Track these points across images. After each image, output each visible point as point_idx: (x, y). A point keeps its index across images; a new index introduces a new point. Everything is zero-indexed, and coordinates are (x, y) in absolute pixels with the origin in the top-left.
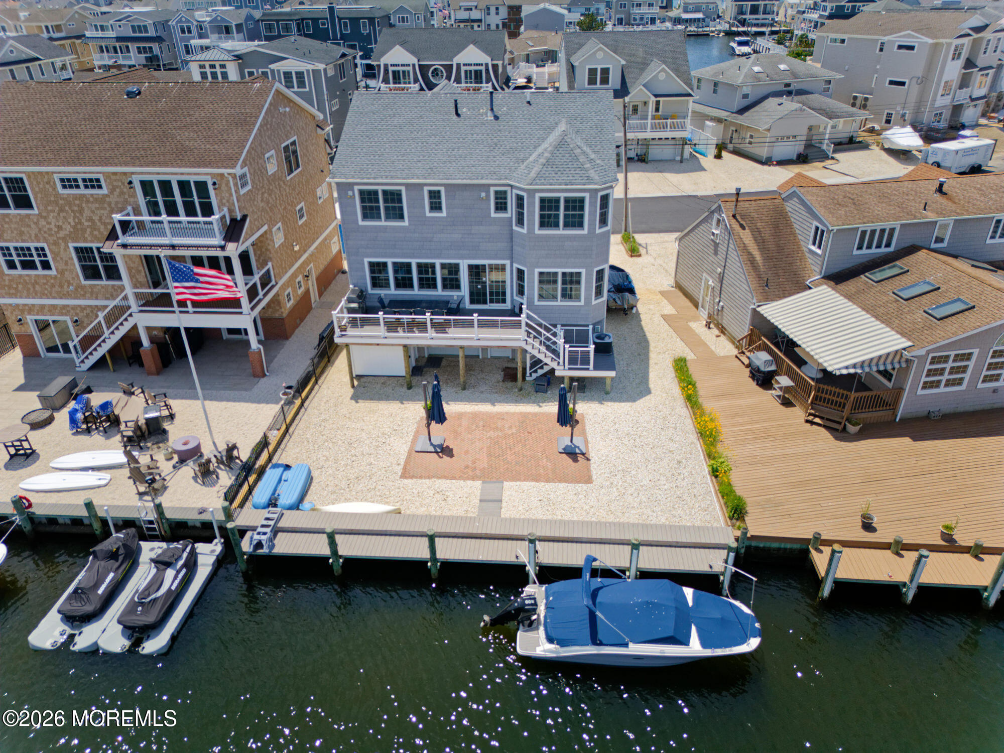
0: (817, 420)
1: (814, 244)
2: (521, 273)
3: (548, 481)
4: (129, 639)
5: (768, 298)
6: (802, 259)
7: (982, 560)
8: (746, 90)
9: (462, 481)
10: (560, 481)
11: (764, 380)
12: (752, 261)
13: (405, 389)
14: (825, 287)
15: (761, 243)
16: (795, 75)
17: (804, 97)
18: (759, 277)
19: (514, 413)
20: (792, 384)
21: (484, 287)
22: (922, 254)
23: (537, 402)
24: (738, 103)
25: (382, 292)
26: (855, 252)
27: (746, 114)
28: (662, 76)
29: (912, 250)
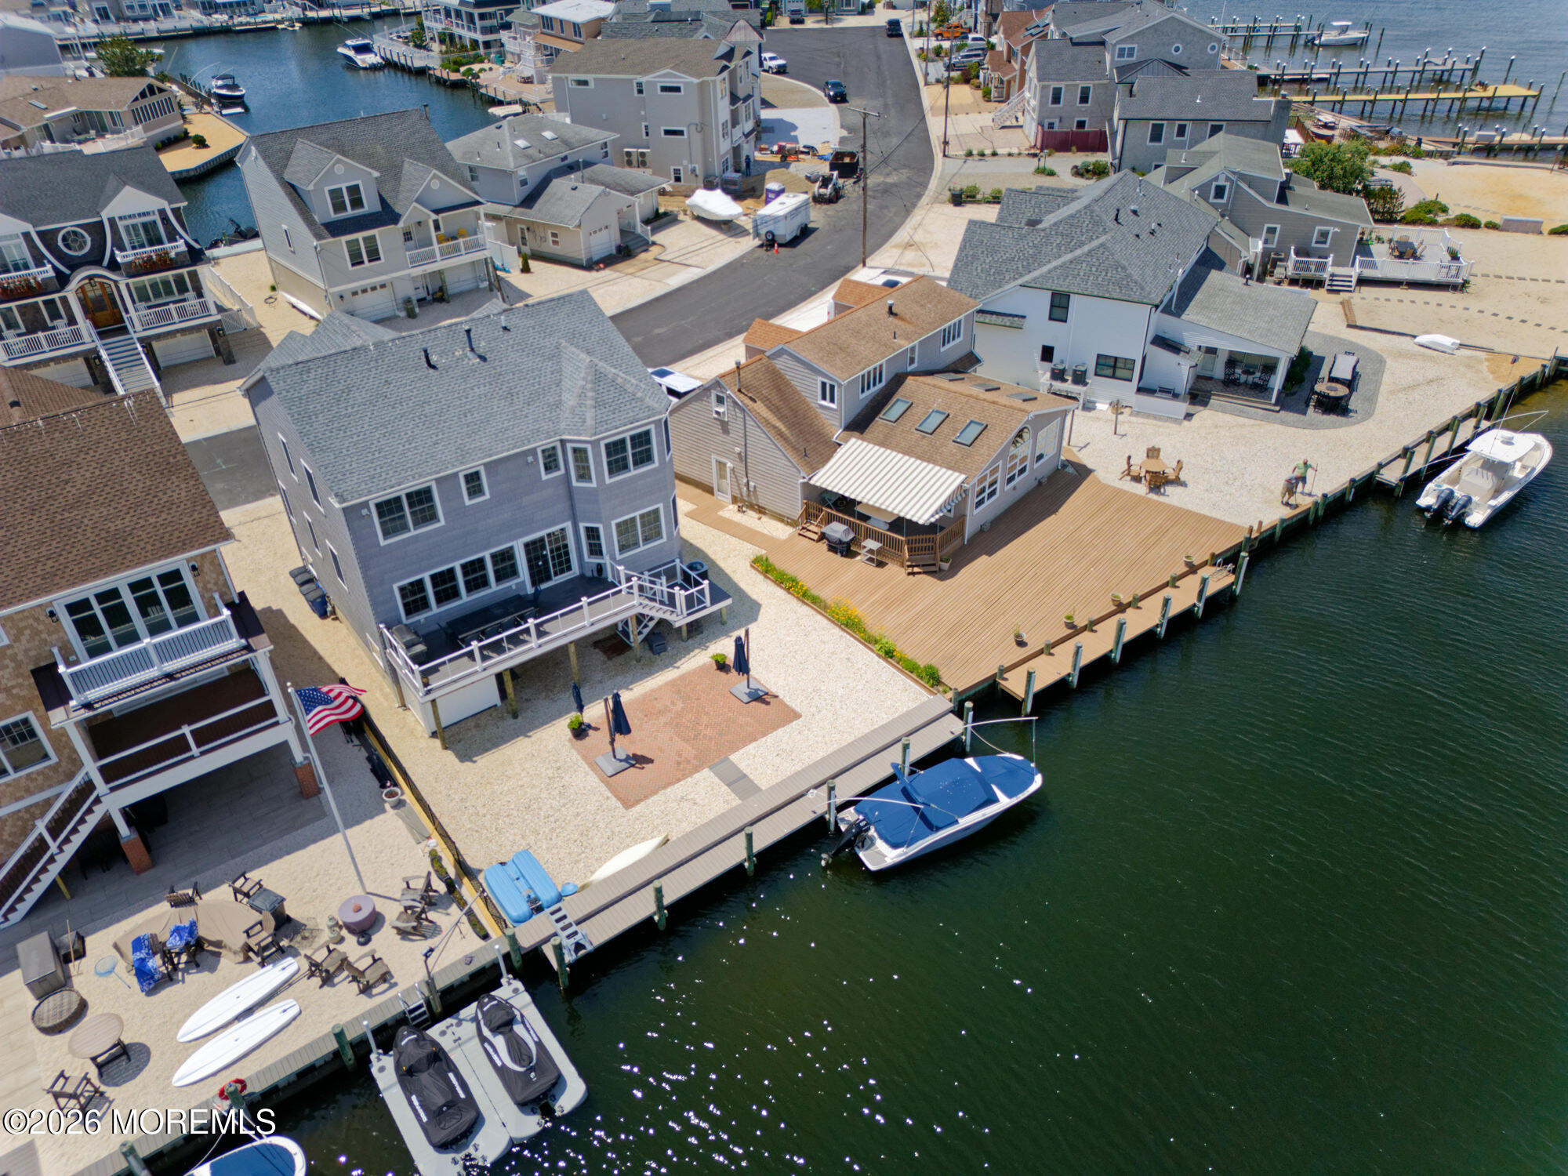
0: (916, 570)
1: (824, 398)
2: (592, 533)
3: (764, 735)
4: (534, 1112)
5: (814, 469)
6: (816, 416)
7: (1095, 631)
8: (522, 173)
9: (689, 779)
10: (775, 729)
11: (845, 550)
12: (780, 434)
13: (511, 721)
14: (853, 440)
15: (775, 410)
16: (568, 144)
17: (589, 170)
18: (795, 448)
19: (660, 688)
20: (880, 545)
21: (546, 562)
22: (910, 380)
23: (671, 663)
24: (518, 193)
25: (421, 617)
26: (862, 396)
27: (537, 206)
28: (435, 185)
29: (898, 380)
